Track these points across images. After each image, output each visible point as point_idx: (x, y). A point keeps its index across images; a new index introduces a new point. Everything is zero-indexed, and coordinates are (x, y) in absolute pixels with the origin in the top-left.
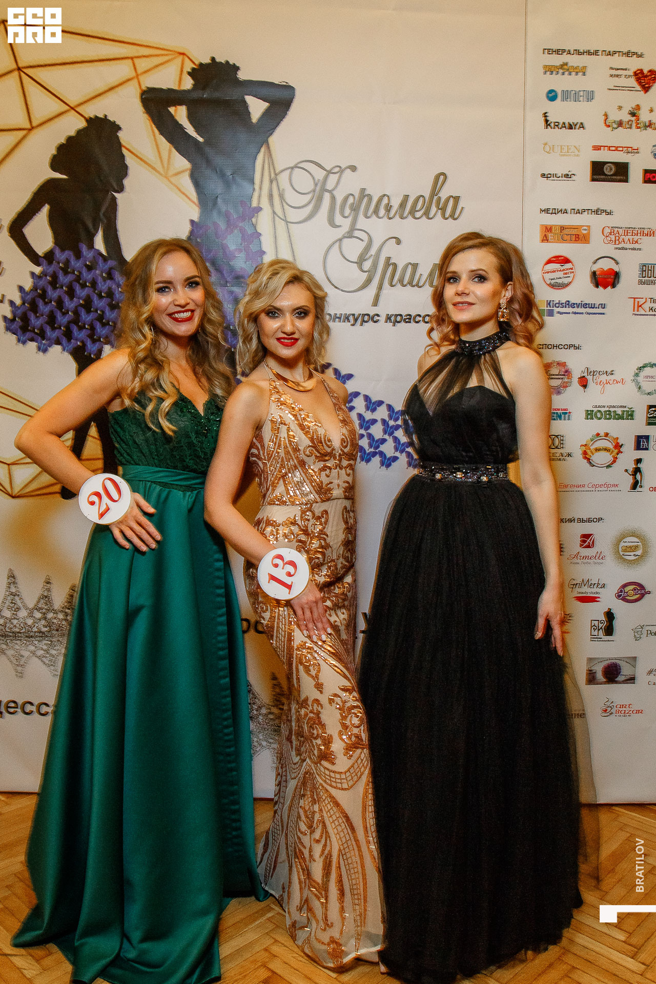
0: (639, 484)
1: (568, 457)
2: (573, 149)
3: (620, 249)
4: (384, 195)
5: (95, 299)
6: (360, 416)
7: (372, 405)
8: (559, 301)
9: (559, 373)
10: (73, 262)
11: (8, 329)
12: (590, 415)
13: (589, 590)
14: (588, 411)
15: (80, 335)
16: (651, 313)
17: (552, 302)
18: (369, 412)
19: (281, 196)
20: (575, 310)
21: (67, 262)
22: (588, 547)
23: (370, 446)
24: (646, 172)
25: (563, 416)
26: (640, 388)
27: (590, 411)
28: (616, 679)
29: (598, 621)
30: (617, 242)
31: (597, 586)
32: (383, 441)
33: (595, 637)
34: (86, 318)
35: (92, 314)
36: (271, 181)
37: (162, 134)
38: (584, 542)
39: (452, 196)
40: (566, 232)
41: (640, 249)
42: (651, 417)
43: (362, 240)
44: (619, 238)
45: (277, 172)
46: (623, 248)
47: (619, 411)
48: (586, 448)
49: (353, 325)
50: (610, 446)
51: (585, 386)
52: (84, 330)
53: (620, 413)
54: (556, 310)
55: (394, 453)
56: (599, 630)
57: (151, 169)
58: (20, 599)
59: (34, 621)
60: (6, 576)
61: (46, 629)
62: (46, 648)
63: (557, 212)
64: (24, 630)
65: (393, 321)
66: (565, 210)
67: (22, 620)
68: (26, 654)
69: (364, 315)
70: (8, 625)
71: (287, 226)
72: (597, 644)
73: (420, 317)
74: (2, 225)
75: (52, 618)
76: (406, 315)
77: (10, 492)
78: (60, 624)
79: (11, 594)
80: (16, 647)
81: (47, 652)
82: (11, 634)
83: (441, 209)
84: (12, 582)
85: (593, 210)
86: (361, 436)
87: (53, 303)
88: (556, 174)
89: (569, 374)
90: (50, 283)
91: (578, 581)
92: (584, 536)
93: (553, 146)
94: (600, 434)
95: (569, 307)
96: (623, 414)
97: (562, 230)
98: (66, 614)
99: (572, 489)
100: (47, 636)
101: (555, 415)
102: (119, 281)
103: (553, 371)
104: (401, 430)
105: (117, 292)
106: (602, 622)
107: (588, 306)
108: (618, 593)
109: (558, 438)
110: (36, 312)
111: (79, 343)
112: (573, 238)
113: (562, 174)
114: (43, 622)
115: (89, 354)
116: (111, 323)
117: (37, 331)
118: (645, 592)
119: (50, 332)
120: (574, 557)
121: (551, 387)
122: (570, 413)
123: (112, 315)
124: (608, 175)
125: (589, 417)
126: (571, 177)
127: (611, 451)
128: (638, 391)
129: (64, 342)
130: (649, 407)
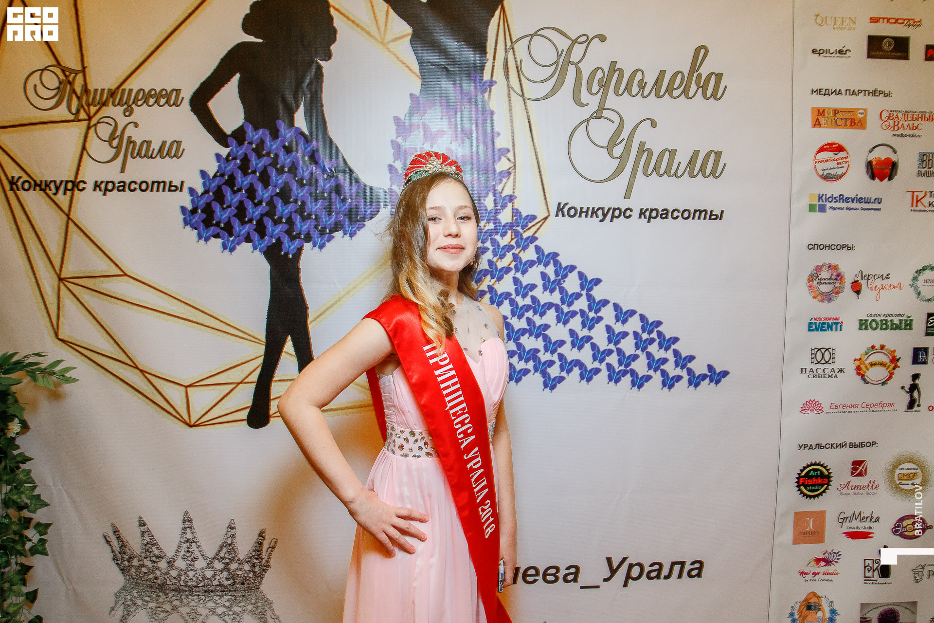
0: (917, 403)
1: (841, 373)
2: (848, 21)
3: (898, 136)
4: (638, 70)
5: (295, 187)
7: (623, 315)
8: (832, 195)
9: (831, 277)
10: (268, 142)
11: (186, 222)
12: (863, 325)
13: (861, 525)
14: (861, 320)
15: (276, 231)
16: (931, 208)
17: (824, 196)
18: (619, 324)
20: (850, 205)
21: (262, 142)
22: (860, 475)
23: (620, 364)
24: (928, 47)
25: (834, 326)
26: (919, 294)
27: (865, 320)
29: (872, 560)
30: (896, 128)
31: (871, 519)
32: (635, 357)
33: (869, 578)
34: (283, 210)
35: (291, 205)
36: (506, 50)
38: (856, 469)
39: (714, 73)
40: (839, 116)
41: (920, 136)
42: (931, 327)
43: (612, 122)
44: (898, 124)
45: (514, 40)
46: (902, 135)
47: (896, 320)
48: (860, 363)
49: (601, 221)
50: (885, 359)
51: (858, 292)
52: (281, 225)
53: (898, 322)
54: (828, 205)
55: (647, 372)
56: (874, 571)
57: (365, 34)
58: (198, 547)
59: (215, 573)
60: (181, 520)
61: (230, 582)
62: (229, 604)
63: (830, 93)
64: (202, 584)
65: (648, 217)
66: (840, 90)
67: (200, 572)
68: (204, 611)
69: (615, 210)
70: (183, 578)
71: (525, 104)
72: (871, 587)
73: (679, 212)
74: (183, 98)
75: (237, 569)
76: (663, 210)
77: (188, 421)
78: (246, 577)
79: (187, 541)
80: (193, 604)
81: (231, 610)
82: (187, 589)
83: (702, 87)
84: (188, 527)
85: (870, 92)
86: (610, 352)
87: (244, 192)
88: (829, 50)
89: (841, 278)
90: (240, 168)
91: (848, 514)
92: (854, 463)
93: (826, 17)
94: (875, 347)
95: (843, 202)
96: (901, 323)
97: (835, 114)
98: (254, 565)
99: (844, 410)
100: (230, 591)
101: (826, 325)
102: (324, 166)
103: (825, 274)
104: (656, 344)
105: (321, 179)
106: (878, 562)
107: (863, 200)
108: (896, 527)
109: (829, 351)
110: (222, 203)
111: (274, 241)
112: (848, 123)
113: (836, 50)
114: (225, 574)
115: (287, 254)
116: (313, 217)
117: (223, 226)
118: (927, 527)
119: (239, 227)
120: (845, 487)
121: (822, 294)
122: (842, 322)
123: (316, 207)
124: (887, 51)
125: (864, 327)
126: (845, 54)
127: (887, 366)
128: (917, 297)
129: (256, 239)
130: (929, 315)
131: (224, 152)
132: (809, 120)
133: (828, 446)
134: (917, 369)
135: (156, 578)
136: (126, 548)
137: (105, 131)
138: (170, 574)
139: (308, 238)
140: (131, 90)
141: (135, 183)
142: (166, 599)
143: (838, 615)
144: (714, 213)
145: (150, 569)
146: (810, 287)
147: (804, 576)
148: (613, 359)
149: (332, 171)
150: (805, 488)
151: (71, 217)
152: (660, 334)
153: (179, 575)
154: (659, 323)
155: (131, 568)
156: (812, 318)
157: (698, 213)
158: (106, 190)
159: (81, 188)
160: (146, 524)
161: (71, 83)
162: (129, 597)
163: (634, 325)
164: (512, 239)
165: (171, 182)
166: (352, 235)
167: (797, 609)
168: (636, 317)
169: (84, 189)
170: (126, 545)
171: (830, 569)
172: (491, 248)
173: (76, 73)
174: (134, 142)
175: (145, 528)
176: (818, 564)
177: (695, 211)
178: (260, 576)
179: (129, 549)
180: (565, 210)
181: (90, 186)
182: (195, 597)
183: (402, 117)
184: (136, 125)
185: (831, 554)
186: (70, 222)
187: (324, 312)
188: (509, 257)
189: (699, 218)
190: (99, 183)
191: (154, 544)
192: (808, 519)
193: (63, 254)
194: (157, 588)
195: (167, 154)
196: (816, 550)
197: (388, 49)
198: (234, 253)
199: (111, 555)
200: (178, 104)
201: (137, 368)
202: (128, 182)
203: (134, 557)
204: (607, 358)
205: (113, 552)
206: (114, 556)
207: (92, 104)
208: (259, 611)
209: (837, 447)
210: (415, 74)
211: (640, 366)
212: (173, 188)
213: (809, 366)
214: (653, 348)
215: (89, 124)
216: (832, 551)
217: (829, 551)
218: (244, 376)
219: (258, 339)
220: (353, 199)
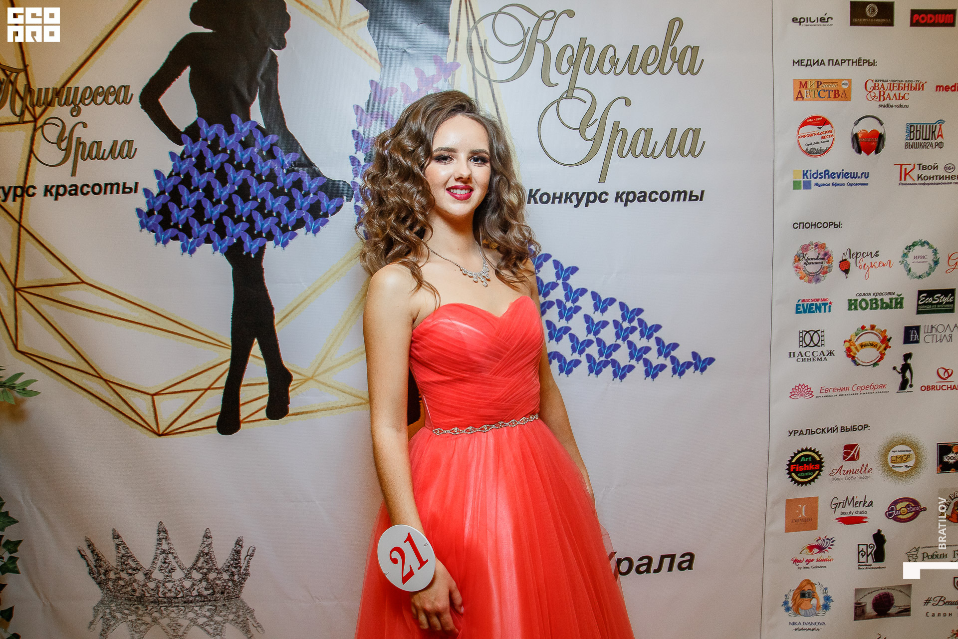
0: (909, 384)
1: (831, 355)
3: (884, 106)
4: (610, 46)
6: (587, 318)
7: (602, 304)
8: (817, 171)
9: (818, 257)
10: (224, 138)
11: (143, 225)
12: (853, 305)
13: (854, 510)
14: (851, 300)
15: (236, 230)
16: (920, 181)
17: (809, 172)
18: (598, 313)
19: (483, 50)
20: (836, 180)
21: (217, 139)
22: (852, 459)
23: (601, 354)
24: (914, 12)
25: (823, 307)
26: (910, 270)
27: (854, 300)
28: (889, 612)
29: (867, 545)
30: (882, 98)
31: (864, 504)
32: (616, 347)
33: (864, 564)
34: (243, 208)
36: (469, 30)
38: (848, 453)
39: (690, 47)
40: (823, 87)
41: (907, 106)
42: (922, 305)
43: (584, 102)
44: (884, 94)
45: (477, 19)
46: (888, 106)
47: (886, 299)
48: (850, 344)
49: (576, 206)
51: (846, 271)
52: (241, 224)
53: (888, 301)
54: (813, 181)
55: (630, 362)
56: (868, 556)
57: (319, 19)
58: (175, 558)
59: (193, 583)
60: (156, 531)
61: (209, 592)
62: (210, 614)
63: (812, 64)
64: (181, 595)
65: (624, 201)
66: (822, 60)
67: (178, 583)
68: (185, 622)
69: (589, 194)
70: (161, 589)
71: (491, 86)
72: (865, 572)
73: (657, 193)
74: (132, 95)
75: (215, 579)
76: (640, 193)
77: (156, 429)
78: (226, 586)
79: (164, 552)
80: (173, 615)
81: (211, 620)
82: (165, 600)
83: (678, 62)
84: (163, 538)
85: (854, 61)
86: (589, 343)
87: (201, 191)
88: (810, 18)
89: (829, 257)
90: (196, 166)
91: (841, 499)
92: (846, 447)
94: (865, 327)
95: (829, 178)
96: (891, 302)
97: (818, 85)
98: (233, 574)
99: (835, 394)
100: (210, 601)
101: (814, 307)
102: (283, 161)
103: (812, 254)
104: (637, 333)
105: (281, 174)
106: (872, 547)
107: (849, 175)
108: (889, 511)
109: (818, 333)
110: (179, 204)
111: (235, 241)
112: (832, 94)
113: (817, 18)
114: (204, 584)
115: (249, 254)
116: (274, 214)
117: (181, 228)
118: (920, 509)
119: (198, 228)
120: (837, 472)
121: (809, 274)
122: (830, 303)
123: (277, 204)
124: (871, 18)
125: (853, 307)
126: (827, 22)
127: (878, 346)
128: (908, 274)
129: (216, 240)
130: (920, 292)
131: (179, 150)
132: (790, 93)
133: (818, 431)
135: (134, 591)
136: (101, 561)
137: (52, 132)
138: (147, 586)
139: (270, 236)
140: (77, 89)
141: (88, 186)
142: (145, 612)
143: (833, 601)
144: (693, 194)
145: (127, 582)
146: (797, 267)
147: (797, 564)
148: (593, 350)
149: (291, 165)
150: (797, 475)
151: (23, 224)
152: (641, 322)
153: (157, 587)
154: (640, 311)
155: (108, 581)
156: (799, 300)
157: (677, 194)
158: (58, 194)
159: (30, 193)
160: (120, 537)
161: (13, 83)
162: (108, 611)
163: (613, 313)
165: (124, 184)
166: (316, 231)
167: (791, 597)
168: (616, 306)
169: (34, 194)
170: (101, 559)
171: (824, 555)
173: (18, 72)
174: (84, 144)
175: (120, 540)
176: (811, 551)
177: (674, 193)
178: (239, 585)
179: (105, 563)
180: (538, 197)
181: (40, 191)
182: (175, 609)
183: (363, 106)
184: (85, 125)
185: (824, 540)
186: (22, 229)
187: (290, 312)
189: (679, 200)
190: (49, 188)
191: (129, 556)
192: (800, 506)
193: (17, 264)
194: (135, 601)
195: (119, 154)
196: (809, 537)
197: (344, 34)
198: (194, 255)
199: (87, 570)
200: (128, 102)
201: (101, 378)
202: (79, 186)
203: (110, 570)
204: (587, 349)
205: (88, 565)
206: (90, 570)
207: (37, 105)
208: (240, 620)
209: (828, 431)
210: (374, 59)
211: (622, 356)
212: (127, 190)
213: (797, 350)
214: (635, 337)
215: (35, 126)
216: (825, 537)
217: (822, 537)
218: (212, 382)
219: (224, 343)
220: (315, 194)
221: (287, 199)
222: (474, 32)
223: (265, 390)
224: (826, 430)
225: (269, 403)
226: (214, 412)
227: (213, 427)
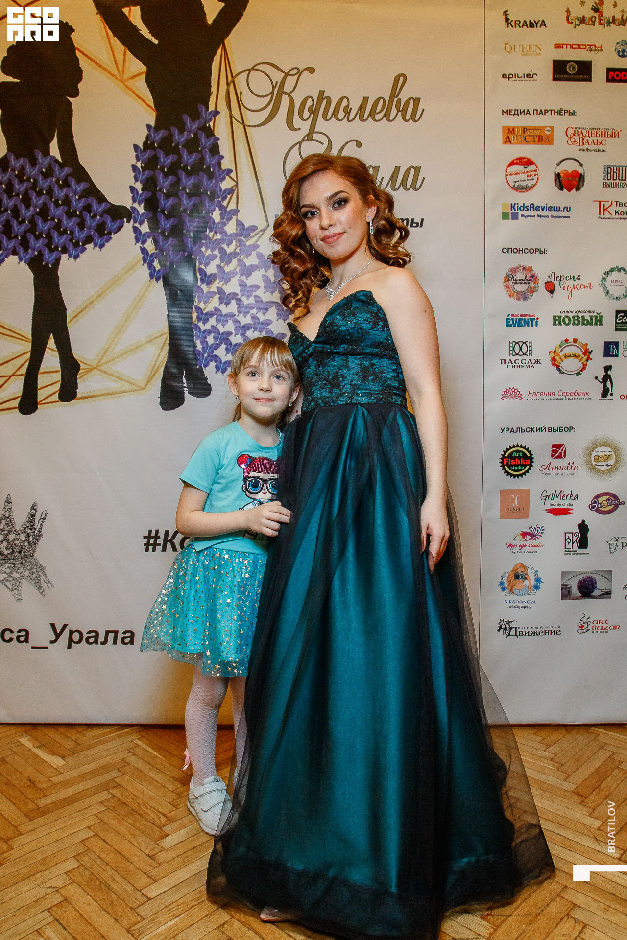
0: (610, 392)
1: (538, 363)
2: (534, 48)
3: (584, 150)
4: (345, 97)
5: (52, 207)
8: (524, 204)
9: (526, 278)
10: (28, 169)
12: (557, 321)
13: (562, 502)
14: (556, 317)
15: (37, 244)
16: (617, 216)
17: (516, 205)
19: (239, 100)
20: (541, 213)
21: (22, 170)
22: (560, 457)
24: (609, 70)
25: (530, 322)
26: (608, 293)
27: (559, 317)
28: (592, 594)
29: (572, 533)
30: (581, 143)
31: (571, 497)
33: (569, 549)
34: (43, 227)
35: (49, 223)
36: (228, 84)
37: (115, 35)
38: (556, 452)
39: (412, 98)
40: (528, 133)
41: (605, 151)
42: (620, 323)
43: (323, 144)
44: (583, 140)
45: (234, 75)
46: (587, 150)
47: (587, 317)
48: (555, 355)
50: (579, 352)
51: (552, 292)
52: (41, 240)
53: (589, 319)
54: (520, 213)
56: (573, 543)
57: (106, 73)
63: (519, 113)
66: (528, 110)
71: (245, 130)
72: (571, 557)
83: (402, 111)
85: (556, 111)
87: (9, 212)
88: (518, 74)
89: (536, 279)
90: (5, 191)
91: (551, 492)
92: (554, 446)
93: (514, 46)
95: (534, 210)
96: (591, 319)
97: (524, 132)
98: (28, 535)
99: (543, 397)
100: (10, 559)
101: (523, 321)
102: (76, 189)
103: (520, 275)
105: (74, 200)
106: (577, 534)
107: (553, 209)
108: (592, 504)
109: (526, 344)
111: (36, 253)
112: (537, 139)
113: (524, 74)
114: (5, 544)
115: (47, 264)
116: (68, 232)
118: (619, 503)
119: (6, 242)
120: (547, 468)
121: (518, 292)
122: (537, 319)
123: (70, 224)
124: (571, 75)
125: (557, 322)
126: (533, 77)
127: (580, 357)
128: (606, 296)
129: (21, 252)
130: (618, 312)
132: (500, 136)
133: (528, 430)
134: (609, 361)
139: (65, 250)
143: (543, 582)
144: (414, 221)
146: (506, 286)
147: (512, 548)
150: (510, 468)
156: (509, 315)
164: (237, 247)
166: (102, 246)
167: (506, 578)
171: (535, 542)
172: (219, 255)
176: (524, 537)
178: (33, 545)
183: (141, 145)
185: (535, 528)
187: (80, 313)
188: (235, 262)
192: (514, 496)
196: (523, 525)
197: (127, 86)
198: (3, 265)
208: (34, 576)
209: (537, 431)
213: (508, 358)
216: (537, 525)
217: (534, 526)
218: (16, 369)
219: (25, 337)
220: (101, 216)
221: (78, 220)
222: (232, 85)
223: (58, 377)
224: (535, 430)
225: (61, 388)
226: (17, 395)
227: (15, 408)
